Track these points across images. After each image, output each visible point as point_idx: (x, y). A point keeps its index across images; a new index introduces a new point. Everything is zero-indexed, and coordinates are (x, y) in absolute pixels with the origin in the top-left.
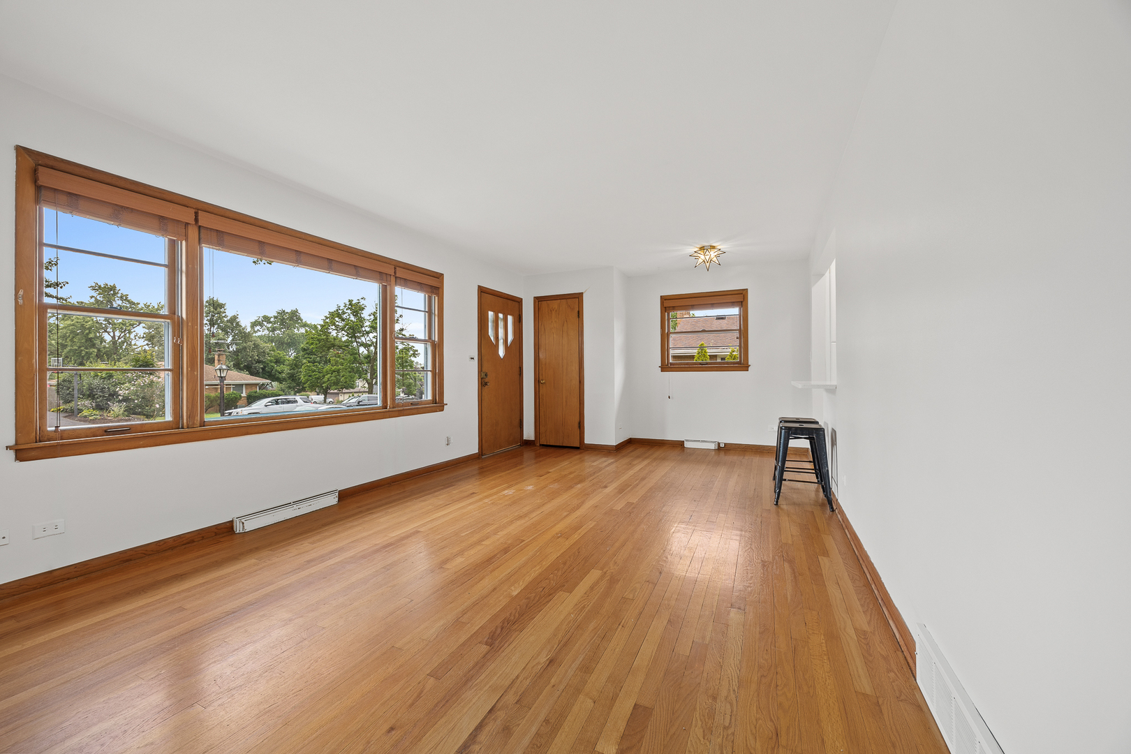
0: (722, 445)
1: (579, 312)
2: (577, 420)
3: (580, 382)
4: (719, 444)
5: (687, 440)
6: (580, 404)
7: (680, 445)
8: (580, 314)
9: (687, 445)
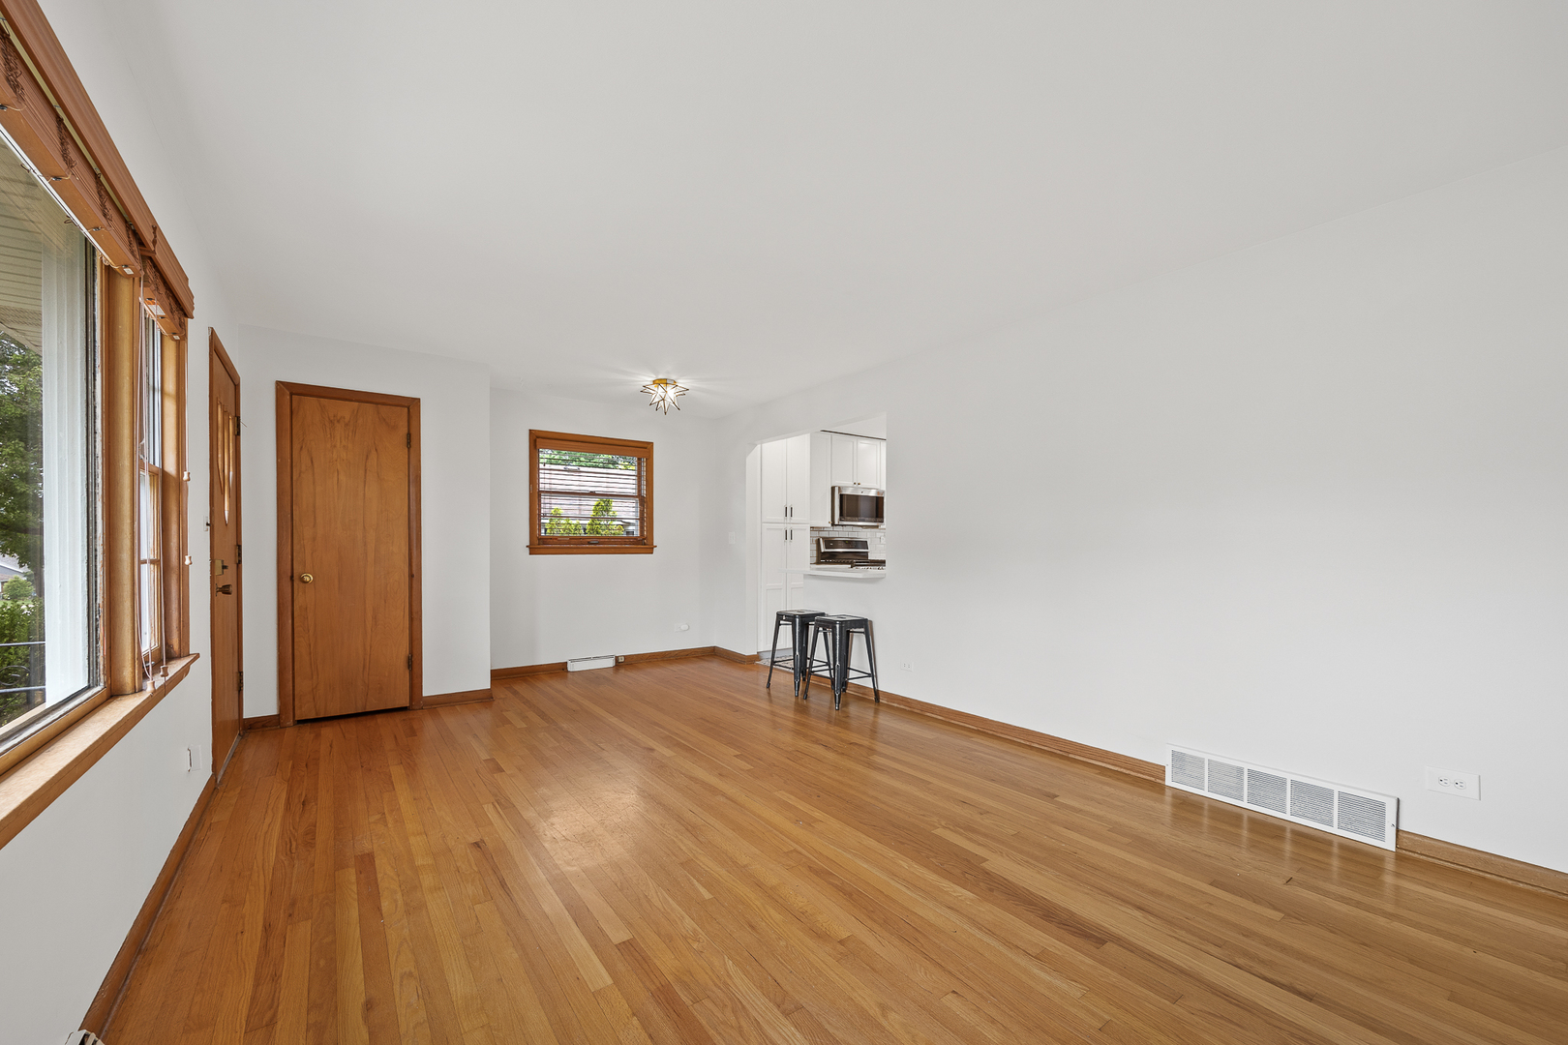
0: (621, 660)
1: (409, 435)
2: (403, 650)
3: (411, 576)
4: (617, 658)
5: (572, 661)
6: (411, 619)
7: (561, 669)
8: (411, 441)
9: (572, 667)
